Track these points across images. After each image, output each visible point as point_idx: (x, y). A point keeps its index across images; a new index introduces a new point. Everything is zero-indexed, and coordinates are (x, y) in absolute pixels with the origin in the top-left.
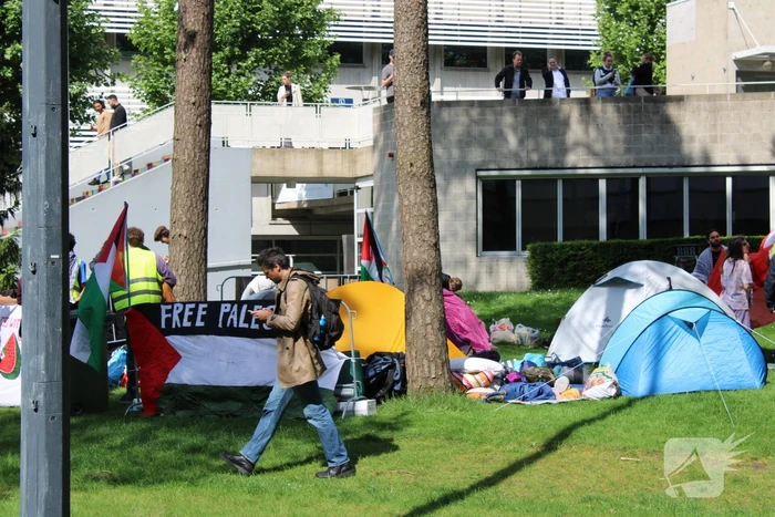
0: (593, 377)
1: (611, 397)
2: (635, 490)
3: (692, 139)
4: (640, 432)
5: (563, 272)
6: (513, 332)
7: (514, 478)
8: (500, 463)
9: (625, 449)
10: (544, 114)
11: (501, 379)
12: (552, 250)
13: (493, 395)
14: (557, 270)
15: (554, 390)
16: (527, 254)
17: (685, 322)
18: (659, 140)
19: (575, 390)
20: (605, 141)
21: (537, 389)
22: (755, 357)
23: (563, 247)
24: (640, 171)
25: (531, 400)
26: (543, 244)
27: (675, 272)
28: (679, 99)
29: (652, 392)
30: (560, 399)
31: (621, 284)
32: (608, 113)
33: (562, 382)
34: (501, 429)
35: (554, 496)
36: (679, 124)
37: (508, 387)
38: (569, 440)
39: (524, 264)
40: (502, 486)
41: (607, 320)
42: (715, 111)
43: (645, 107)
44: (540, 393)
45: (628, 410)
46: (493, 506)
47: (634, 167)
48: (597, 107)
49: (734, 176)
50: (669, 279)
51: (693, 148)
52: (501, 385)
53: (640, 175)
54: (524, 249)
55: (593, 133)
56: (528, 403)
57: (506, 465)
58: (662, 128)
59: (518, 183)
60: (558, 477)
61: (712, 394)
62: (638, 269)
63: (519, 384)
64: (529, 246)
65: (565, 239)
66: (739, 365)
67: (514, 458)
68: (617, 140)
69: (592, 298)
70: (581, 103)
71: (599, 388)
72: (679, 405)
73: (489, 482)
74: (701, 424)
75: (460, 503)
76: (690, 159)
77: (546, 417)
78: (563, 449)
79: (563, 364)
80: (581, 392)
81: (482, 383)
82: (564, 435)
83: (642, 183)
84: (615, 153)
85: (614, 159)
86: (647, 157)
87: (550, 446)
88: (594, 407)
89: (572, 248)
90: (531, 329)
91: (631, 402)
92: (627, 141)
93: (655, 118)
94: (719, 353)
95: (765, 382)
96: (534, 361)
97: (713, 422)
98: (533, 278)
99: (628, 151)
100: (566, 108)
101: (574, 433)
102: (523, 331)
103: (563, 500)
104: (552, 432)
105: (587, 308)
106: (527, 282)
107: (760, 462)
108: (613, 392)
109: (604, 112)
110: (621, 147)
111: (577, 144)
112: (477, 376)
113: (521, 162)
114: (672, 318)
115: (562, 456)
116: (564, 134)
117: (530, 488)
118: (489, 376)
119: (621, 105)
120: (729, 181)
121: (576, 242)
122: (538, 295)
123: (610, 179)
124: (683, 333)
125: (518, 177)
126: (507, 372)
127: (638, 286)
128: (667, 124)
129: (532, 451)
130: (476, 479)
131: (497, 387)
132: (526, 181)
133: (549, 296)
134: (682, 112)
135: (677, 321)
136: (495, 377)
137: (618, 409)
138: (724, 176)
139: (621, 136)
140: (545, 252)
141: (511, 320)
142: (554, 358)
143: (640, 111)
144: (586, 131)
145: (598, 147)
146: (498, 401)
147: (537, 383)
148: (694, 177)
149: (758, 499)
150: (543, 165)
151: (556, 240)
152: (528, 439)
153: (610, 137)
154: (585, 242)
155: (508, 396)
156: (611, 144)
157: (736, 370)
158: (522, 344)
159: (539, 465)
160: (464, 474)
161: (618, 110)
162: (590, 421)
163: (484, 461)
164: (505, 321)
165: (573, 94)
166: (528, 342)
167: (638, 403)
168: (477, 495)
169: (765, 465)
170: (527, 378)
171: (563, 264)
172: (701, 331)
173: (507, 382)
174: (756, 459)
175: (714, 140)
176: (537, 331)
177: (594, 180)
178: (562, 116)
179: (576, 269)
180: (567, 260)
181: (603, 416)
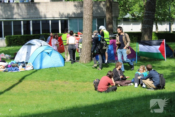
0: (27, 65)
1: (32, 70)
2: (41, 89)
3: (42, 12)
4: (40, 77)
5: (14, 42)
6: (5, 56)
7: (14, 88)
8: (10, 85)
9: (37, 81)
10: (8, 6)
11: (7, 67)
12: (11, 37)
13: (5, 70)
14: (13, 42)
15: (19, 69)
16: (5, 38)
17: (47, 53)
18: (34, 12)
19: (24, 68)
20: (22, 12)
21: (15, 69)
22: (62, 60)
23: (14, 37)
24: (30, 19)
25: (14, 71)
26: (9, 36)
27: (42, 42)
28: (39, 3)
29: (40, 68)
30: (20, 71)
31: (30, 44)
32: (23, 6)
33: (20, 67)
34: (9, 78)
35: (24, 92)
36: (39, 9)
37: (8, 69)
38: (25, 79)
39: (4, 41)
40: (11, 90)
41: (27, 53)
42: (47, 6)
43: (31, 5)
44: (16, 69)
45: (36, 72)
46: (10, 95)
47: (29, 18)
48: (20, 5)
49: (51, 20)
50: (41, 43)
51: (42, 14)
52: (7, 68)
53: (31, 20)
54: (4, 37)
55: (20, 11)
56: (13, 72)
57: (11, 86)
58: (35, 10)
59: (3, 22)
60: (24, 87)
61: (54, 68)
62: (34, 41)
63: (11, 68)
64: (6, 37)
65: (14, 35)
66: (59, 61)
67: (13, 84)
68: (25, 12)
69: (24, 48)
70: (17, 4)
71: (29, 68)
72: (47, 71)
73: (8, 89)
74: (53, 75)
75: (3, 94)
76: (42, 16)
77: (19, 75)
78: (23, 81)
79: (20, 63)
80: (25, 69)
81: (3, 68)
82: (23, 78)
83: (31, 22)
84: (25, 15)
85: (25, 17)
86: (32, 16)
87: (20, 81)
88: (29, 72)
89: (16, 37)
90: (9, 55)
91: (36, 71)
92: (27, 12)
93: (34, 7)
94: (55, 59)
95: (64, 65)
96: (14, 62)
97: (55, 74)
98: (7, 44)
99: (28, 15)
100: (13, 5)
101: (25, 78)
102: (7, 56)
103: (25, 92)
104: (20, 78)
105: (23, 50)
106: (5, 45)
107: (66, 82)
108: (32, 68)
109: (22, 6)
110: (26, 14)
111: (16, 13)
112: (1, 66)
113: (3, 17)
114: (44, 52)
115: (23, 83)
116: (13, 11)
117: (18, 90)
118: (4, 66)
119: (26, 4)
120: (50, 21)
121: (17, 35)
122: (9, 48)
123: (24, 21)
124: (47, 55)
125: (3, 21)
126: (8, 65)
127: (34, 45)
128: (36, 9)
129: (17, 82)
130: (5, 89)
131: (6, 68)
132: (4, 22)
133: (12, 48)
134: (40, 6)
135: (45, 52)
136: (5, 66)
137: (34, 72)
138: (49, 20)
139: (26, 11)
140: (10, 38)
141: (4, 54)
142: (18, 61)
143: (30, 6)
144: (18, 10)
145: (21, 14)
146: (6, 71)
147: (15, 67)
148: (42, 20)
149: (67, 90)
150: (8, 18)
151: (12, 35)
152: (15, 80)
153: (23, 11)
154: (19, 35)
155: (9, 70)
156: (24, 13)
157: (58, 63)
158: (7, 59)
159: (19, 85)
160: (2, 88)
161: (25, 5)
162: (29, 75)
163: (6, 85)
164: (3, 54)
165: (14, 2)
166: (8, 58)
167: (38, 71)
168: (6, 92)
169: (67, 82)
170: (12, 66)
171: (14, 40)
172: (51, 55)
173: (8, 67)
174: (65, 81)
175: (47, 12)
176: (10, 56)
177: (20, 21)
178: (12, 6)
179: (17, 41)
180: (15, 39)
181: (31, 74)
